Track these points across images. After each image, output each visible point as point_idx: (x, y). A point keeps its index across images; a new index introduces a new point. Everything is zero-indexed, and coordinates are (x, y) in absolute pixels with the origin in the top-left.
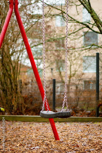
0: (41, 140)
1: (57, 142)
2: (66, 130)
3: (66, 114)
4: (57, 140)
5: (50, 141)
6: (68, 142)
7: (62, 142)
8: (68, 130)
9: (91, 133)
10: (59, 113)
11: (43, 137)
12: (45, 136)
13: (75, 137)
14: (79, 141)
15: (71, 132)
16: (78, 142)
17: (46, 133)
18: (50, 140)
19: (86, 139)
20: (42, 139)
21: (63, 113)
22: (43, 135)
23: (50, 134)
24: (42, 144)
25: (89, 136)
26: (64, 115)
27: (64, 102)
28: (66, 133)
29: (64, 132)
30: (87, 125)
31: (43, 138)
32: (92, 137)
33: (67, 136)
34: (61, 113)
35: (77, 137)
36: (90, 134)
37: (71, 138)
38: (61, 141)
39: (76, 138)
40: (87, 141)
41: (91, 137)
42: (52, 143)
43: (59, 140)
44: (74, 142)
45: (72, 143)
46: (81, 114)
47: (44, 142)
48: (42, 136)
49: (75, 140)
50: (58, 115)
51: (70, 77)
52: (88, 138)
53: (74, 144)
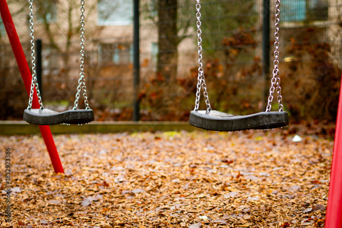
0: (22, 173)
1: (58, 177)
2: (73, 152)
3: (83, 114)
4: (59, 174)
5: (44, 176)
6: (83, 175)
7: (70, 177)
8: (76, 151)
9: (129, 156)
10: (69, 113)
11: (25, 168)
12: (28, 164)
13: (96, 165)
14: (107, 174)
15: (86, 155)
16: (106, 177)
17: (29, 158)
18: (43, 173)
19: (120, 168)
20: (22, 171)
21: (76, 112)
22: (23, 163)
23: (39, 160)
24: (25, 181)
25: (127, 162)
26: (79, 118)
27: (79, 88)
28: (75, 158)
29: (69, 156)
30: (118, 140)
31: (26, 170)
32: (133, 165)
33: (78, 164)
34: (73, 113)
35: (101, 165)
36: (127, 158)
37: (87, 168)
38: (68, 174)
39: (98, 168)
40: (124, 173)
41: (131, 165)
42: (49, 180)
43: (63, 172)
44: (96, 175)
45: (92, 178)
46: (100, 116)
47: (30, 177)
48: (23, 166)
49: (97, 172)
50: (67, 118)
51: (70, 35)
52: (126, 167)
53: (98, 179)
